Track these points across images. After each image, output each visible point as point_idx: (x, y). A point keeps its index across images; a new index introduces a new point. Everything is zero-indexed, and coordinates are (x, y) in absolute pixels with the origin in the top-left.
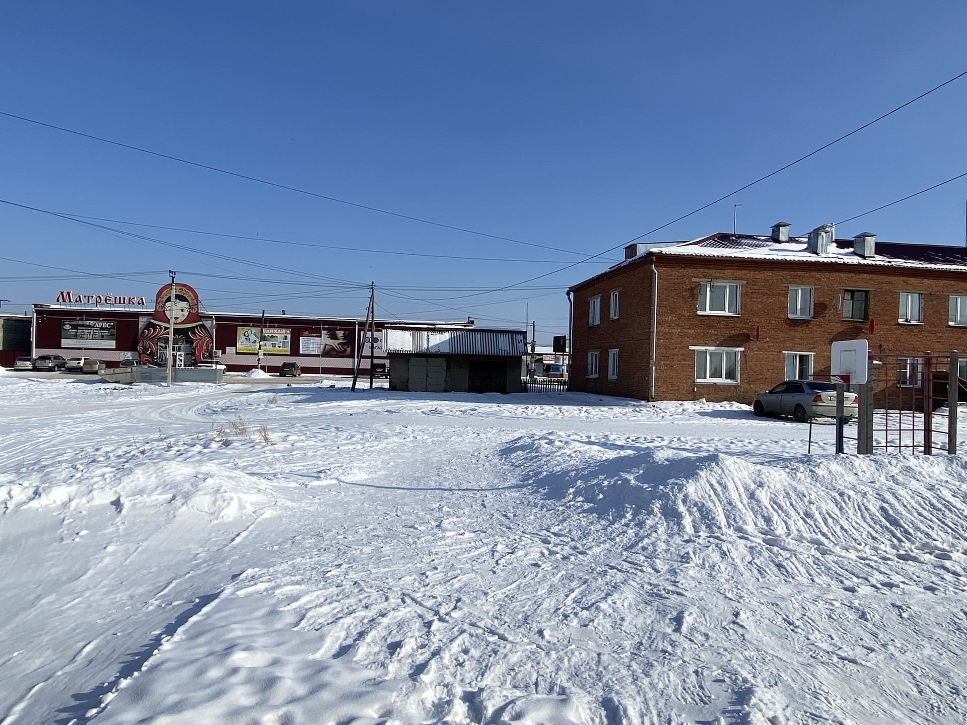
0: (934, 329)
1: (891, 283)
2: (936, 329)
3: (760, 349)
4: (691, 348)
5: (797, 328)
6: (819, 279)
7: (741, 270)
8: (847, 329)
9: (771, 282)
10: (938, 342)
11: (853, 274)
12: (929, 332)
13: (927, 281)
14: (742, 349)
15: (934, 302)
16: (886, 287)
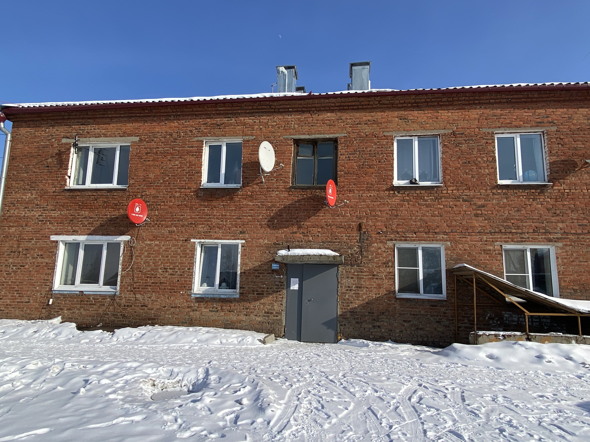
0: (467, 192)
1: (375, 122)
2: (472, 193)
3: (155, 238)
4: (53, 238)
5: (214, 203)
6: (252, 126)
7: (132, 122)
8: (299, 201)
9: (175, 135)
10: (477, 215)
11: (308, 115)
12: (457, 198)
13: (445, 114)
14: (127, 238)
15: (464, 147)
16: (367, 130)
